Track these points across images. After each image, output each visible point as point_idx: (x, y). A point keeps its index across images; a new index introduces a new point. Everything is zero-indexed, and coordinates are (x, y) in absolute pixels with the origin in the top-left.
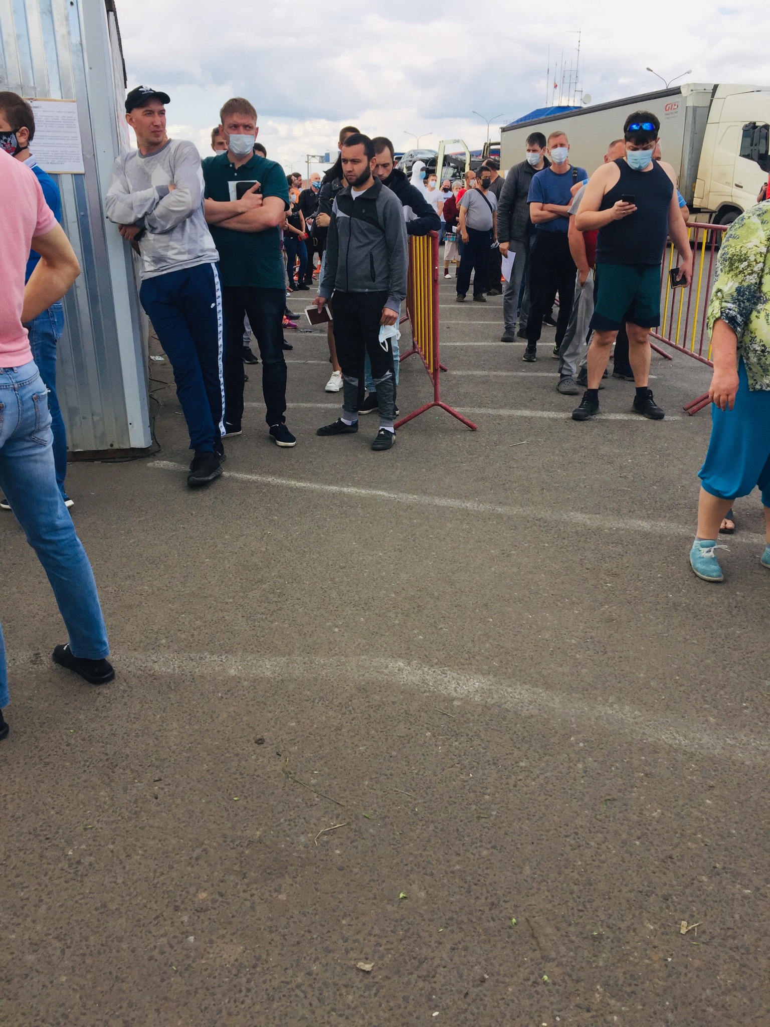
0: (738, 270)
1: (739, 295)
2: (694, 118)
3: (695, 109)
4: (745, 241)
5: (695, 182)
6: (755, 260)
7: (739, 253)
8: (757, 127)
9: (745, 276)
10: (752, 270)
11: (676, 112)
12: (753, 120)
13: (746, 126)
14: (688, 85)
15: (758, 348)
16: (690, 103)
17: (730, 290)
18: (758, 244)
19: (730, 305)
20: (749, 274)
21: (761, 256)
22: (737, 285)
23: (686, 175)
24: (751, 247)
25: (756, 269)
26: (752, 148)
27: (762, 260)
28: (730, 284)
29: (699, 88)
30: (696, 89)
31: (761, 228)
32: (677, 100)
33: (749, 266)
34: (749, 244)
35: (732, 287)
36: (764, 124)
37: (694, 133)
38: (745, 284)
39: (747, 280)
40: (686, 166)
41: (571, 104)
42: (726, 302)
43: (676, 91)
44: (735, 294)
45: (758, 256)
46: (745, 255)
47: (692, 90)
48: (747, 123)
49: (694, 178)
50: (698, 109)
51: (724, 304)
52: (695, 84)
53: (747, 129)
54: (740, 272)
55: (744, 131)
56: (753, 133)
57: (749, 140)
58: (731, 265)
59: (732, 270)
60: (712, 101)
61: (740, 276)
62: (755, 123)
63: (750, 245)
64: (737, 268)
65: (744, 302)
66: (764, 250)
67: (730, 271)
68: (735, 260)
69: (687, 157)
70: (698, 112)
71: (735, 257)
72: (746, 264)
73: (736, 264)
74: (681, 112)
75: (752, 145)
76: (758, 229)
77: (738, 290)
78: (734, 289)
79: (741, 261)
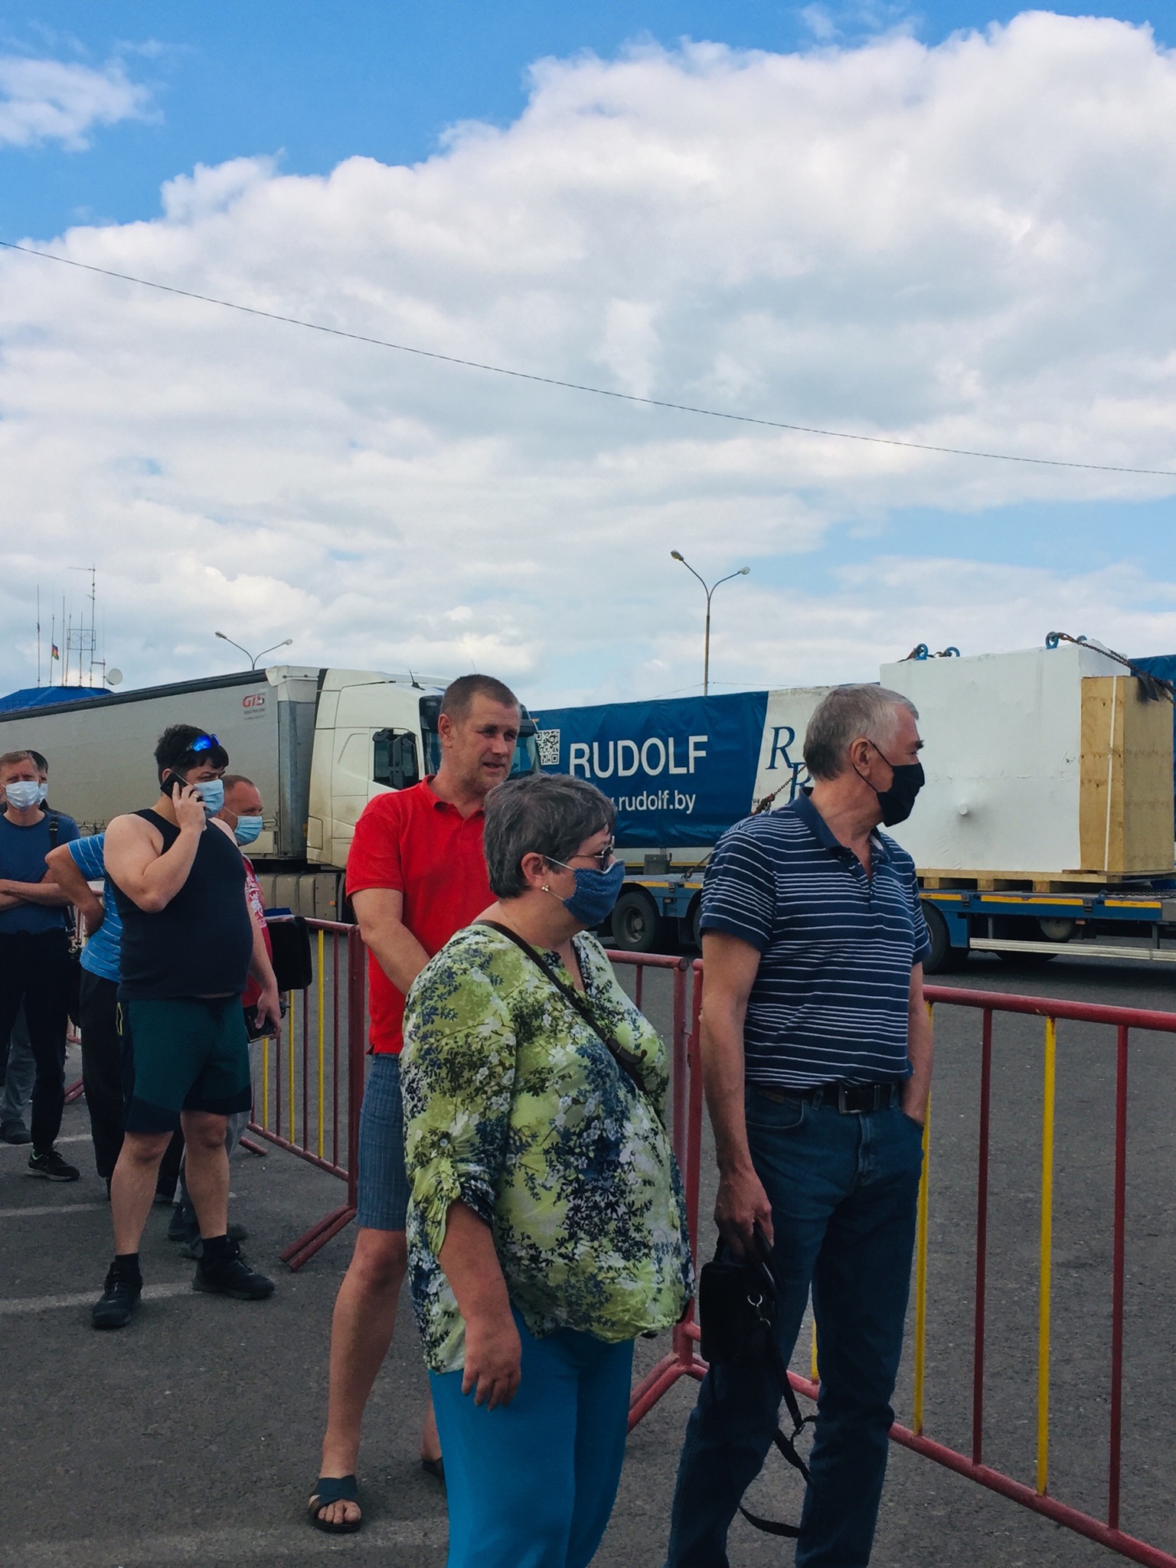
0: (473, 1087)
1: (484, 1141)
2: (293, 720)
3: (293, 705)
4: (470, 1023)
5: (306, 821)
6: (501, 1064)
7: (464, 1049)
8: (396, 736)
9: (489, 1098)
10: (498, 1084)
11: (263, 710)
12: (389, 726)
13: (377, 734)
14: (278, 668)
15: (523, 1253)
16: (283, 696)
17: (465, 1131)
18: (497, 1027)
19: (473, 1168)
20: (497, 1094)
21: (511, 1054)
22: (476, 1119)
23: (290, 811)
24: (486, 1034)
25: (505, 1081)
26: (392, 769)
27: (513, 1061)
28: (462, 1119)
29: (295, 673)
30: (290, 674)
31: (495, 994)
32: (262, 691)
33: (492, 1075)
34: (481, 1029)
35: (467, 1124)
36: (406, 732)
37: (295, 743)
38: (492, 1116)
39: (494, 1107)
40: (288, 796)
41: (86, 684)
42: (462, 1160)
43: (257, 677)
44: (477, 1140)
45: (505, 1054)
46: (480, 1051)
47: (285, 677)
48: (380, 730)
49: (304, 814)
50: (298, 706)
51: (463, 1167)
52: (288, 666)
53: (380, 739)
54: (477, 1090)
55: (377, 743)
56: (391, 745)
57: (385, 753)
58: (455, 1075)
59: (460, 1087)
60: (319, 695)
61: (478, 1100)
62: (391, 731)
63: (485, 1031)
64: (470, 1081)
65: (495, 1157)
66: (512, 1042)
67: (454, 1090)
68: (462, 1066)
69: (287, 780)
70: (299, 709)
71: (459, 1059)
72: (484, 1071)
73: (466, 1074)
74: (271, 711)
75: (391, 764)
76: (489, 995)
77: (481, 1129)
78: (472, 1127)
79: (474, 1067)
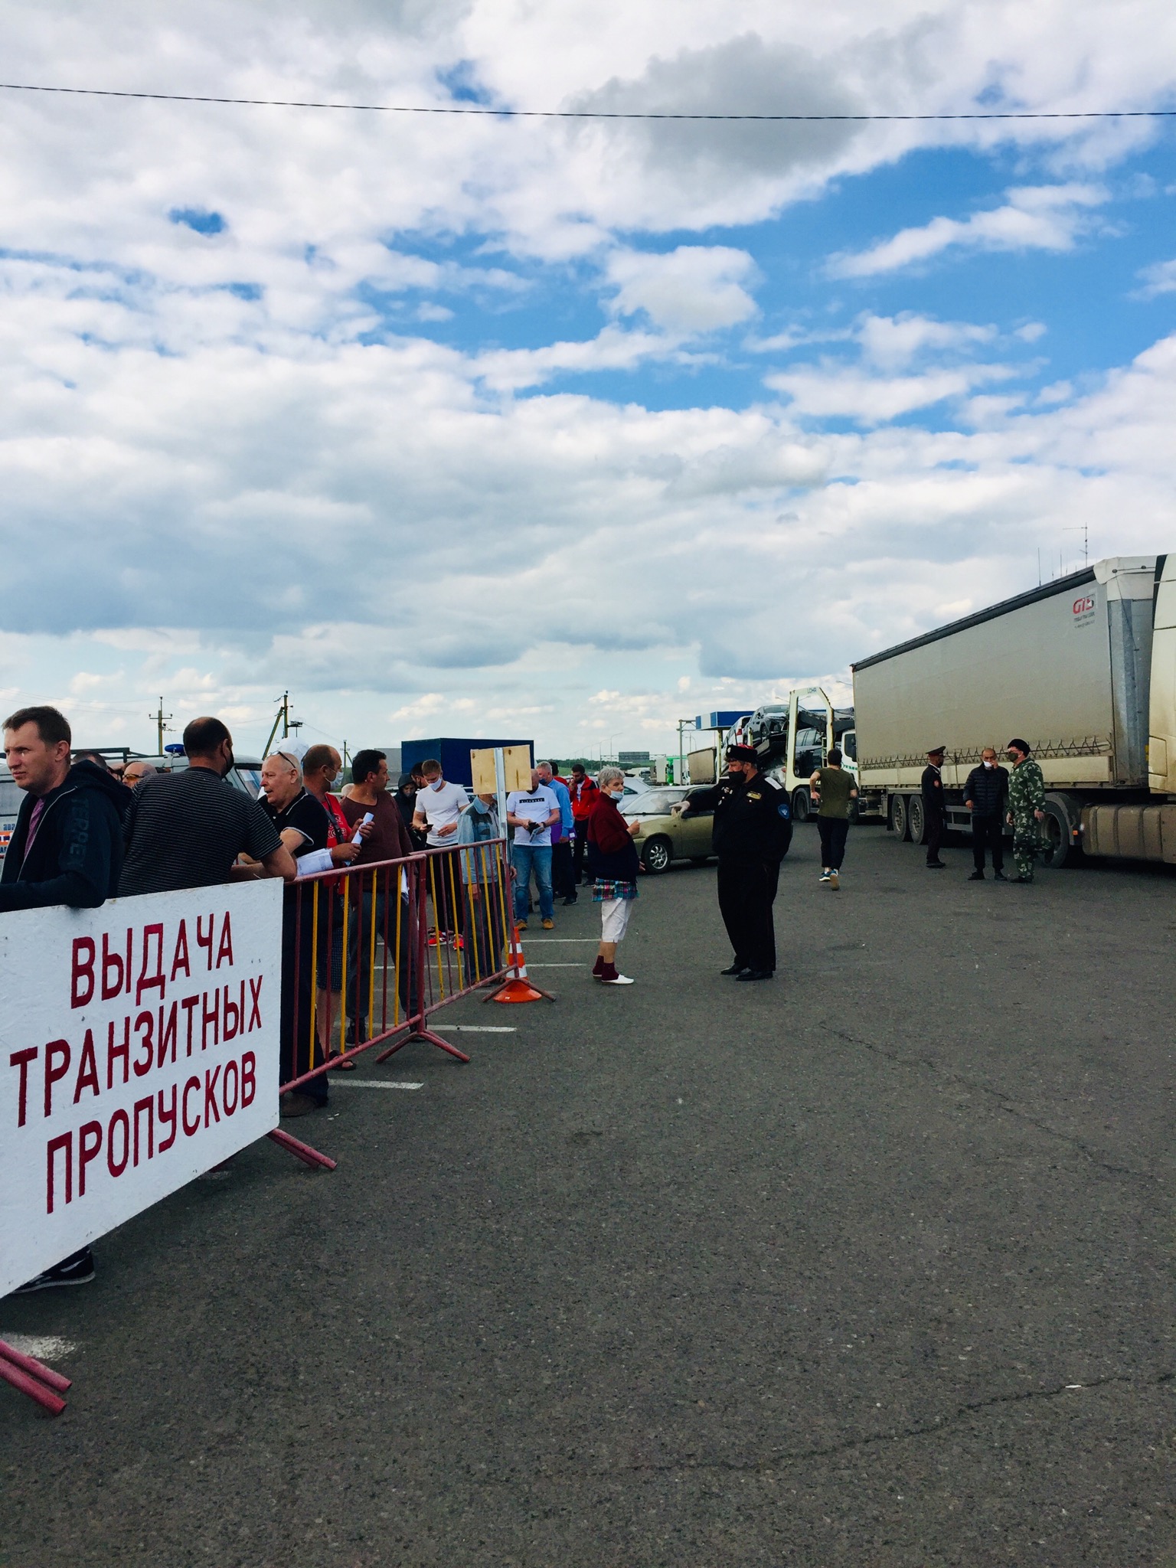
2: (1130, 623)
3: (1126, 604)
5: (1147, 743)
11: (1092, 614)
14: (1107, 563)
16: (1115, 595)
23: (1126, 730)
29: (1129, 566)
30: (1122, 569)
37: (1131, 650)
40: (1123, 712)
47: (1115, 571)
49: (1144, 735)
50: (1134, 605)
52: (1119, 559)
60: (1156, 587)
69: (1122, 695)
70: (1134, 609)
74: (1101, 615)
